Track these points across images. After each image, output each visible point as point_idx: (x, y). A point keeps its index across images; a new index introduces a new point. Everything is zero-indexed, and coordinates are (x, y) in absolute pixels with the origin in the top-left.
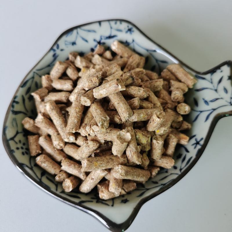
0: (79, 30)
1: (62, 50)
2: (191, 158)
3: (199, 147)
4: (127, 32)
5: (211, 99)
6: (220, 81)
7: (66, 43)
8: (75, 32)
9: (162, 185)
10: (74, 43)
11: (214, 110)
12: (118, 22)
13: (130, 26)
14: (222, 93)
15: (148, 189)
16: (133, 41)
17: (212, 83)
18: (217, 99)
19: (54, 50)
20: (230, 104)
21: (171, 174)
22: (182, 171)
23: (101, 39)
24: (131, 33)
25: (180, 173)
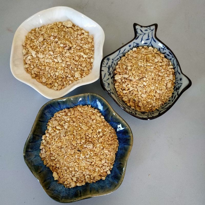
0: (103, 80)
1: (111, 90)
2: (169, 52)
3: (166, 48)
4: (109, 61)
5: (148, 37)
6: (141, 31)
7: (108, 87)
8: (103, 82)
9: (177, 65)
10: (109, 84)
11: (152, 38)
12: (103, 63)
13: (106, 58)
14: (147, 32)
15: (177, 71)
16: (113, 59)
17: (141, 34)
18: (148, 35)
19: (111, 93)
20: (152, 31)
21: (173, 61)
22: (173, 56)
23: (109, 72)
24: (110, 59)
25: (174, 58)
